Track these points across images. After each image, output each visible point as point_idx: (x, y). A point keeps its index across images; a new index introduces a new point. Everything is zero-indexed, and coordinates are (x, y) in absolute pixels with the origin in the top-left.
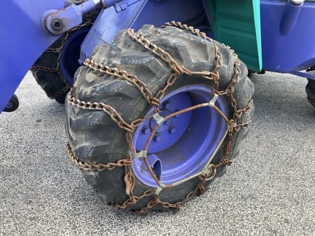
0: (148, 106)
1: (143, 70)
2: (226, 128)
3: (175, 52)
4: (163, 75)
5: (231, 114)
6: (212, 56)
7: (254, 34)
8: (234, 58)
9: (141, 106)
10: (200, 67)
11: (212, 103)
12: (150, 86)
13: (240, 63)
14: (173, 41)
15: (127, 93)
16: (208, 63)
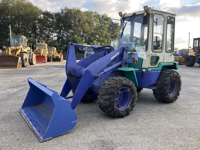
0: (118, 89)
1: (117, 83)
2: (132, 97)
3: (122, 80)
4: (120, 84)
5: (133, 93)
6: (128, 81)
7: (135, 78)
8: (132, 82)
9: (117, 90)
10: (126, 83)
11: (129, 90)
12: (118, 86)
13: (133, 83)
14: (121, 79)
15: (115, 87)
16: (127, 82)
